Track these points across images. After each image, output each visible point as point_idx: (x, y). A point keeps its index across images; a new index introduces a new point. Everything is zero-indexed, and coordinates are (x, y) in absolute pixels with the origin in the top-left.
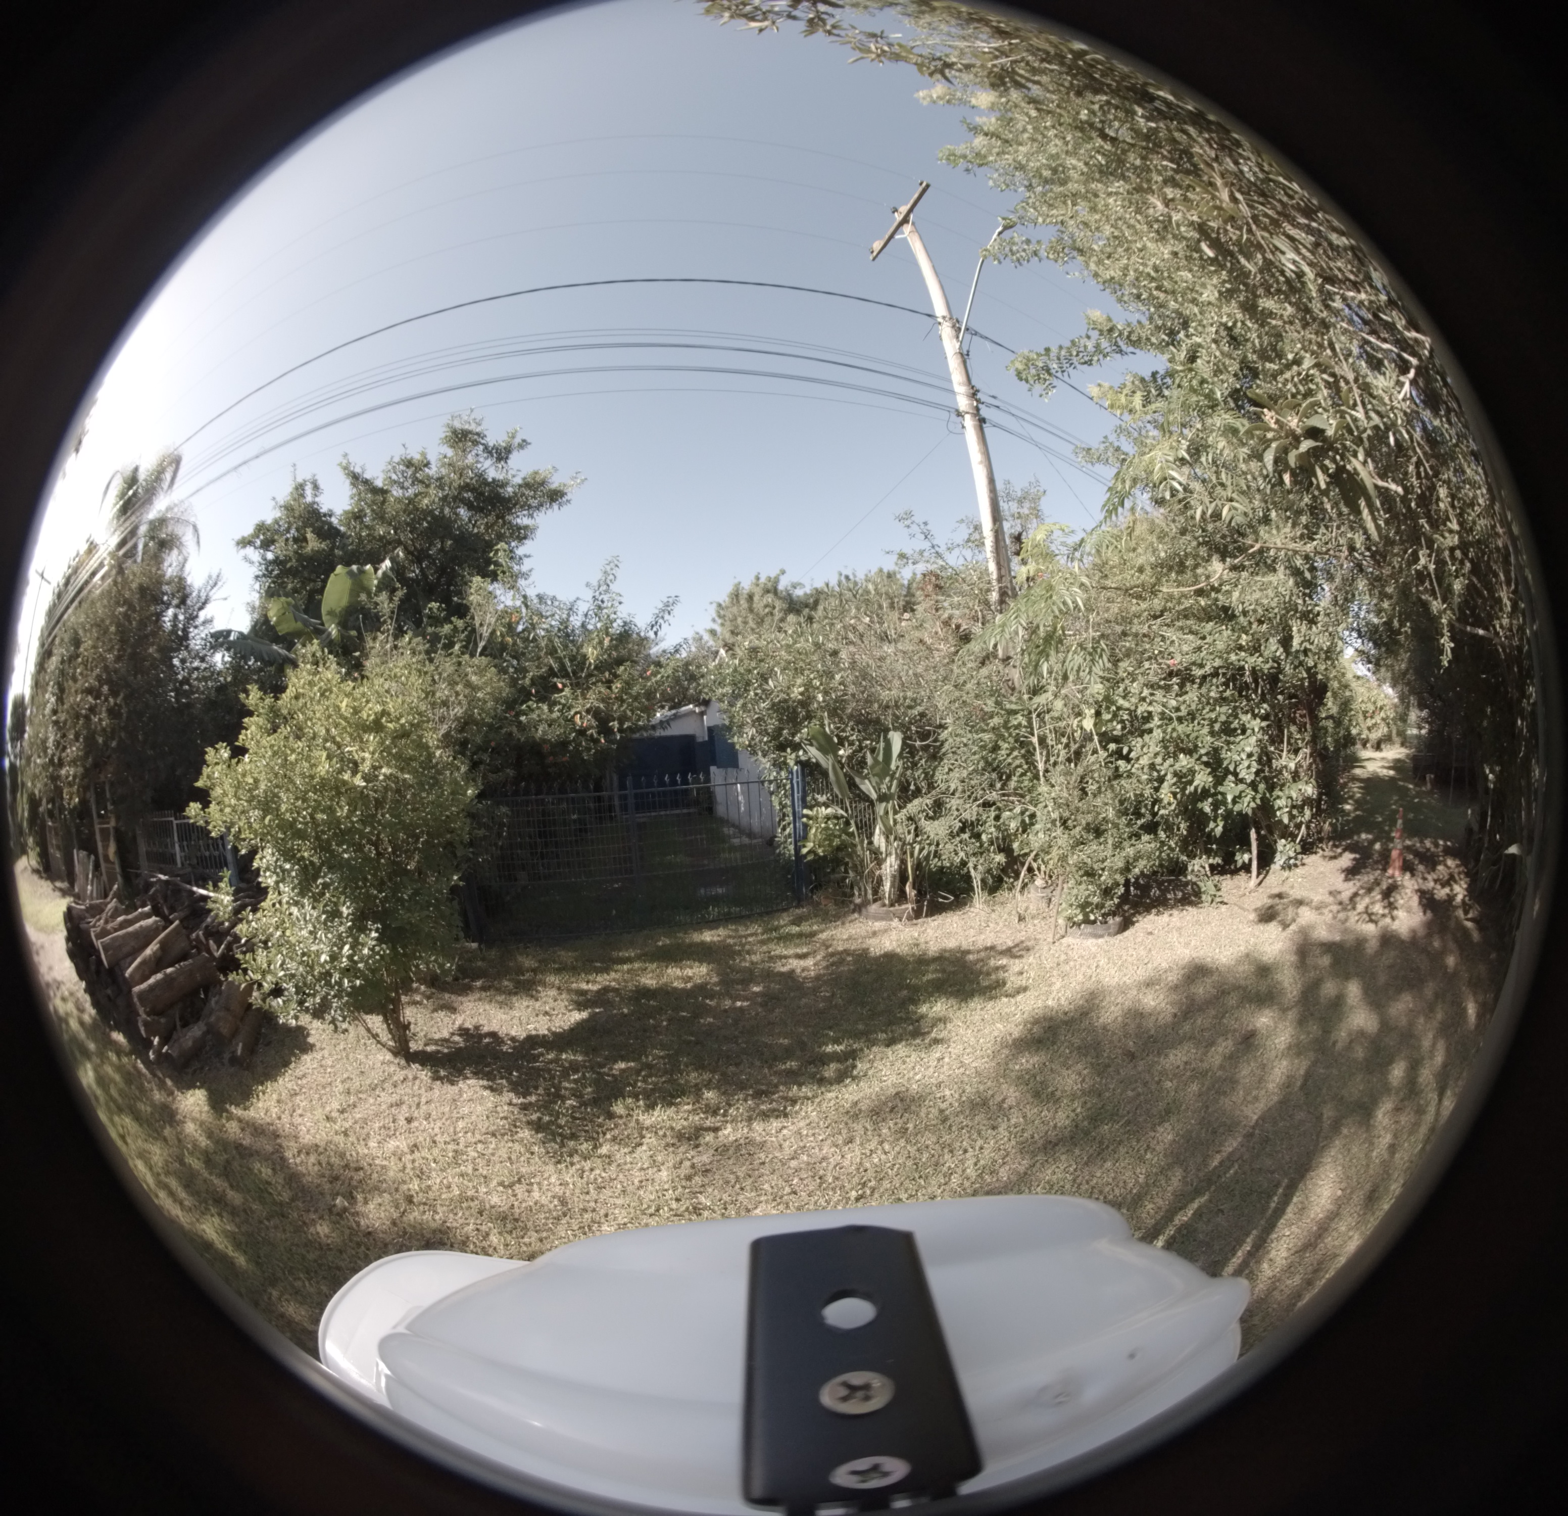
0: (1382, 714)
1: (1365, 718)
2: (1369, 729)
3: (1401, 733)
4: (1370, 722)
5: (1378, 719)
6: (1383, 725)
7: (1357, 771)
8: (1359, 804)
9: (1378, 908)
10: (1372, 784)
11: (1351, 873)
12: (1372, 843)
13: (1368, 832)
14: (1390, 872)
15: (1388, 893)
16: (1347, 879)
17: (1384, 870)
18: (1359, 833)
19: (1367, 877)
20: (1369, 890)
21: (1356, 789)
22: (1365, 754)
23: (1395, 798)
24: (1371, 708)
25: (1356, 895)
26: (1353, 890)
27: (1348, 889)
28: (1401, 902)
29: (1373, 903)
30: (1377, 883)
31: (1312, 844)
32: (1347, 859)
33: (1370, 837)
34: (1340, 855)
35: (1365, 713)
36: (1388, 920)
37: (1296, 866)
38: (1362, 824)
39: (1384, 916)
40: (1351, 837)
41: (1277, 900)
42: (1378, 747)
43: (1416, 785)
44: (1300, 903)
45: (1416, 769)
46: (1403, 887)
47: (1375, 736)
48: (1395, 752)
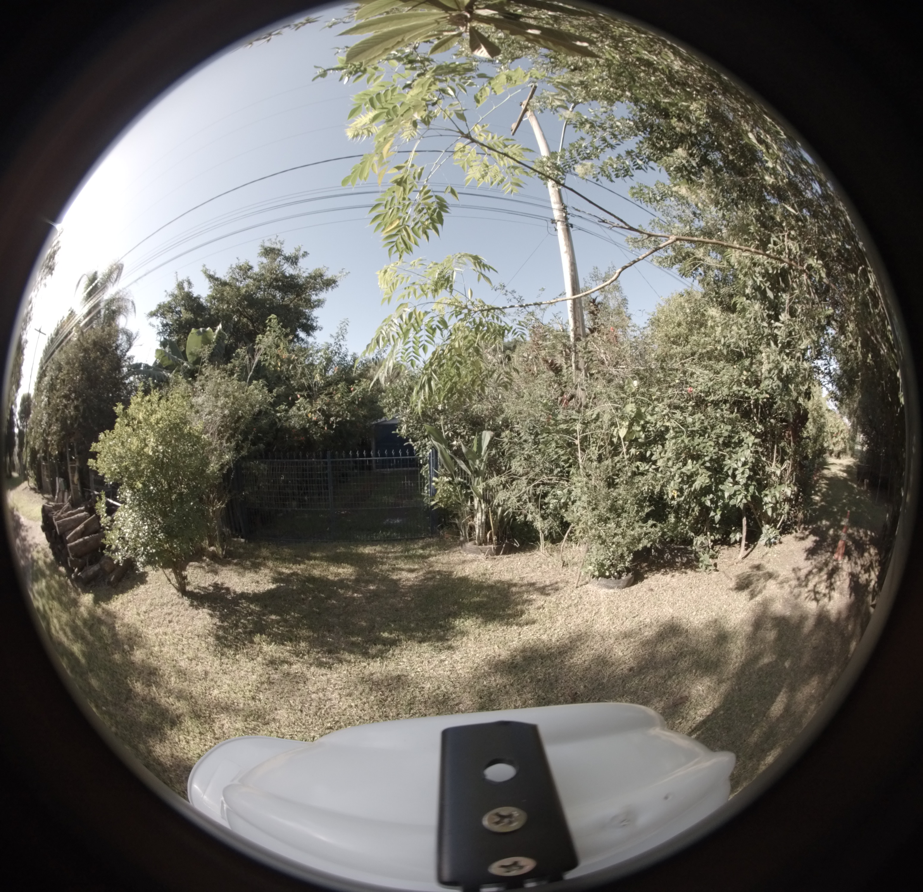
0: (842, 436)
1: (832, 437)
2: (834, 444)
3: (852, 449)
4: (835, 440)
5: (839, 438)
6: (842, 442)
7: (825, 472)
8: (824, 496)
9: (822, 588)
10: (833, 481)
11: (811, 552)
12: (828, 528)
13: (827, 520)
14: (836, 556)
15: (832, 574)
16: (807, 559)
17: (833, 553)
18: (821, 520)
19: (821, 558)
20: (820, 570)
21: (823, 485)
22: (832, 460)
23: (846, 494)
24: (836, 431)
25: (810, 573)
26: (809, 568)
27: (806, 566)
28: (838, 583)
29: (820, 582)
30: (826, 564)
31: (790, 526)
32: (810, 541)
33: (828, 523)
34: (807, 536)
35: (832, 433)
36: (826, 600)
37: (775, 543)
38: (824, 512)
39: (825, 595)
40: (816, 523)
41: (755, 572)
42: (838, 456)
43: (858, 485)
44: (770, 576)
45: (859, 473)
46: (842, 568)
47: (837, 449)
48: (847, 461)
